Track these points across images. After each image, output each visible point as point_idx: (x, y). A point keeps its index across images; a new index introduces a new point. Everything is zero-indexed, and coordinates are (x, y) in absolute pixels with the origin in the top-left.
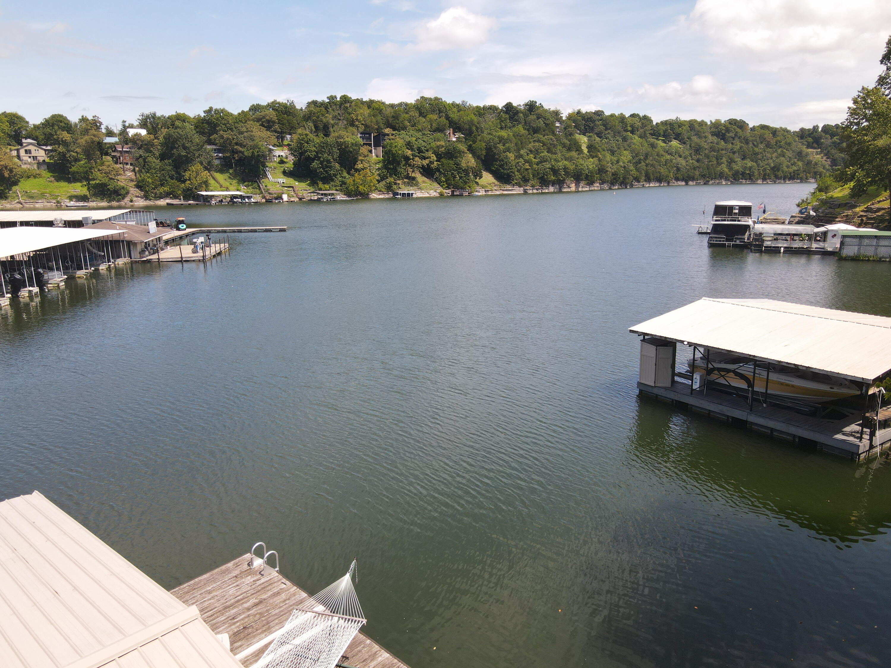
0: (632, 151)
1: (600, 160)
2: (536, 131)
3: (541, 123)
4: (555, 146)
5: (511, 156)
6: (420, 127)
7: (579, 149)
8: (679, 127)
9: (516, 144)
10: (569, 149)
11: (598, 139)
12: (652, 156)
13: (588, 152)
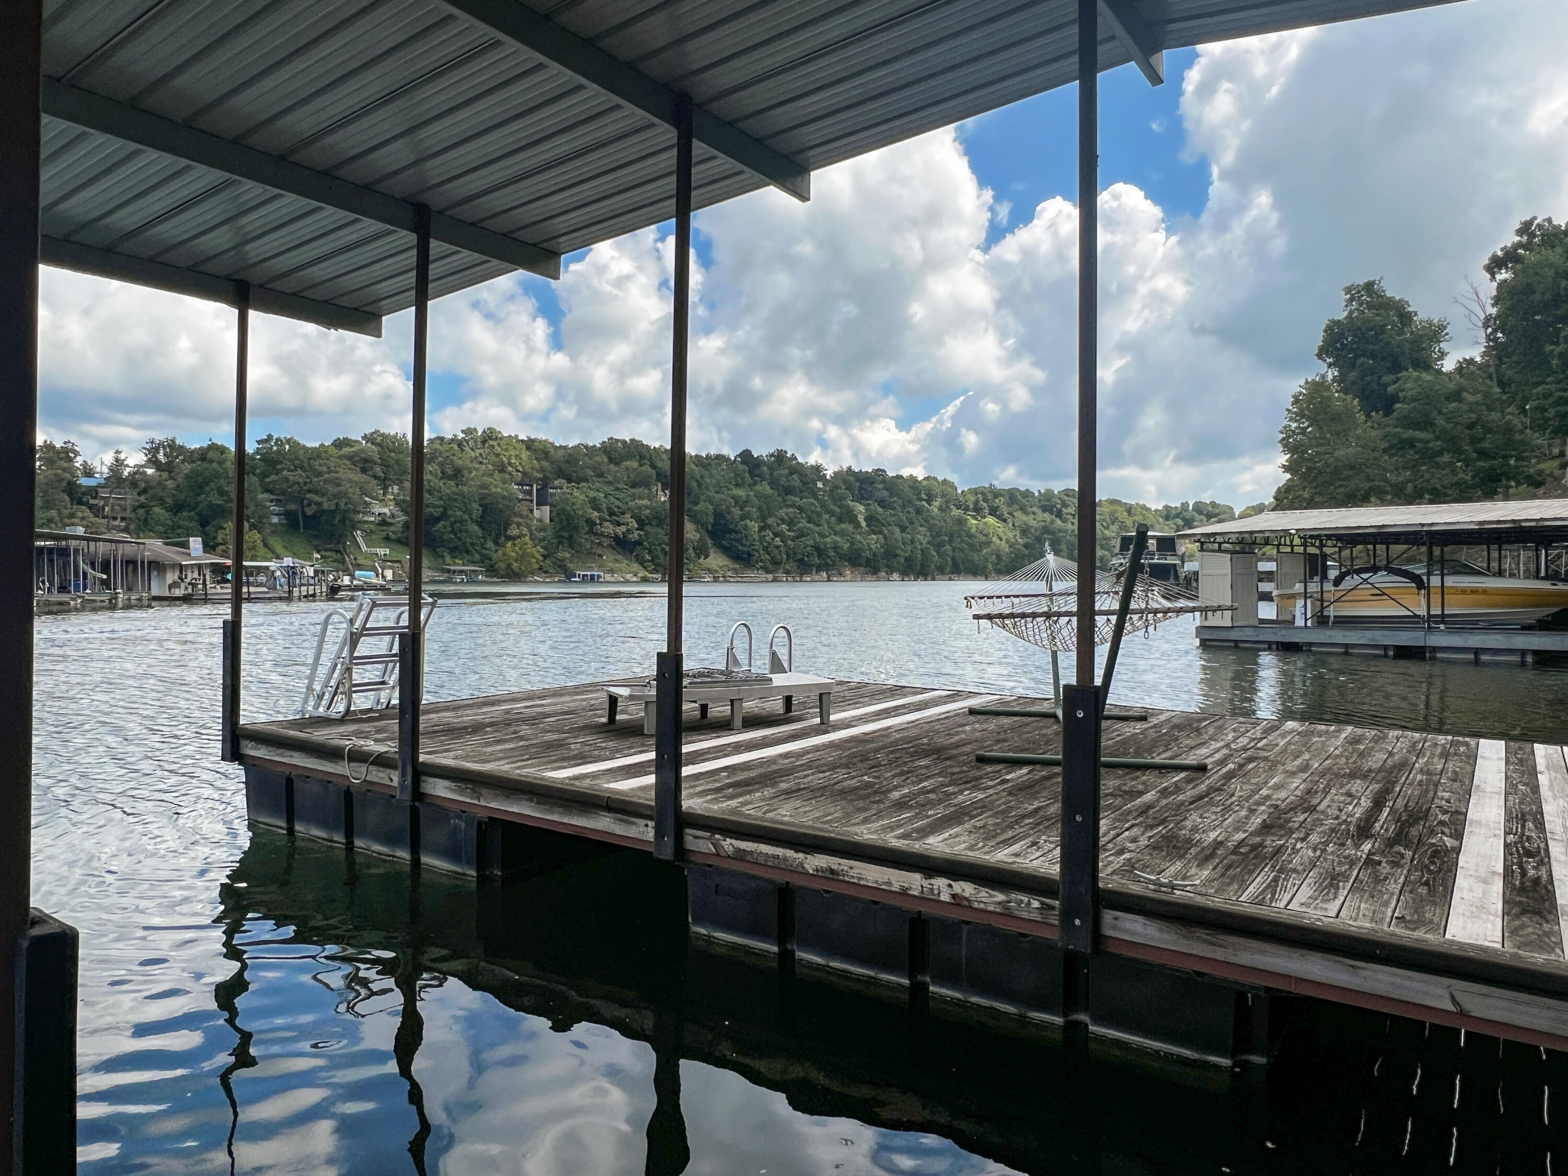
0: (931, 529)
1: (885, 538)
2: (788, 491)
3: (795, 480)
4: (819, 515)
5: (754, 526)
6: (610, 478)
7: (853, 520)
8: (996, 497)
9: (760, 509)
10: (840, 520)
11: (880, 509)
12: (960, 536)
13: (868, 526)
